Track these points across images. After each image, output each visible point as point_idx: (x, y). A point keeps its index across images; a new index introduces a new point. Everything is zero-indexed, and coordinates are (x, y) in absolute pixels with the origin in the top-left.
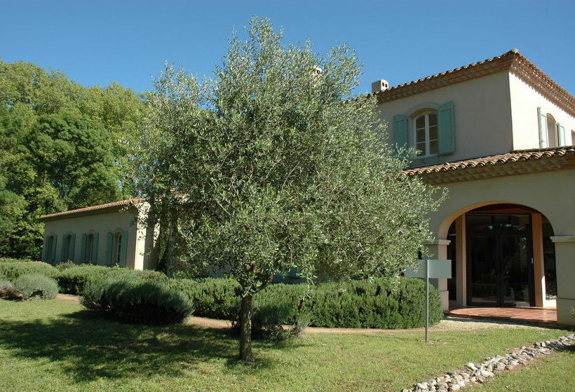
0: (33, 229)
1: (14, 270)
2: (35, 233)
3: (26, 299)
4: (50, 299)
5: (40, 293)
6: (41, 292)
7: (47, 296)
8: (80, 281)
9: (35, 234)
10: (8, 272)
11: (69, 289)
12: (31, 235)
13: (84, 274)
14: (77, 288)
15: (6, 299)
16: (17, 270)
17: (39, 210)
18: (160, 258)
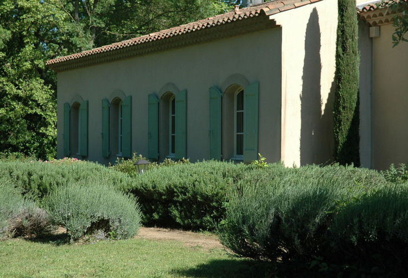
0: (21, 93)
1: (34, 177)
2: (25, 101)
3: (76, 240)
4: (125, 237)
5: (103, 224)
6: (108, 221)
7: (119, 232)
8: (181, 198)
9: (26, 103)
10: (24, 182)
11: (156, 216)
12: (18, 106)
13: (187, 181)
14: (175, 212)
15: (32, 240)
16: (41, 178)
17: (29, 49)
18: (342, 139)
